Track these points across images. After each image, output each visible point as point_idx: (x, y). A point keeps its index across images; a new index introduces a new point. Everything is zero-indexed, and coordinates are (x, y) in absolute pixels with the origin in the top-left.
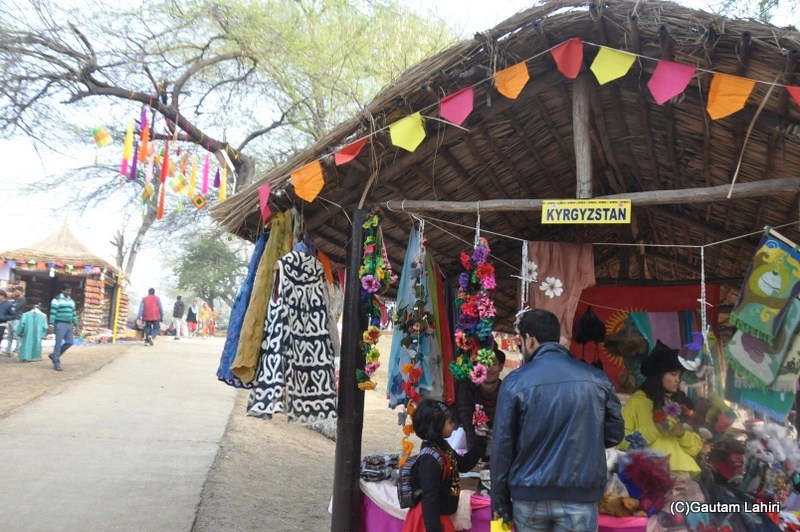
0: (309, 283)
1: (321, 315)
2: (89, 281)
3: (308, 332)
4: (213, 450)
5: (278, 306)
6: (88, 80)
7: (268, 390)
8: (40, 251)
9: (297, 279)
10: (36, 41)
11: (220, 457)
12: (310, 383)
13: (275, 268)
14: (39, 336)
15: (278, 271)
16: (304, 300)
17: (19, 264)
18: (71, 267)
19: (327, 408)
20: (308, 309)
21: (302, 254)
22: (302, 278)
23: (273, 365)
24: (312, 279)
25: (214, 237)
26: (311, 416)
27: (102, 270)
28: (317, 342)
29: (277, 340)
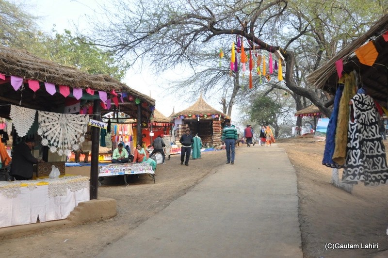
0: (368, 110)
1: (376, 127)
2: (214, 122)
3: (370, 137)
4: (296, 199)
5: (355, 124)
6: (213, 29)
7: (355, 169)
8: (193, 110)
9: (362, 108)
10: (191, 17)
11: (300, 202)
12: (374, 164)
13: (350, 104)
14: (199, 148)
15: (352, 105)
16: (366, 120)
17: (185, 117)
18: (206, 116)
19: (385, 178)
20: (368, 124)
21: (363, 95)
22: (364, 108)
23: (356, 155)
24: (369, 108)
25: (264, 95)
26: (376, 183)
27: (219, 116)
28: (375, 142)
29: (357, 142)
